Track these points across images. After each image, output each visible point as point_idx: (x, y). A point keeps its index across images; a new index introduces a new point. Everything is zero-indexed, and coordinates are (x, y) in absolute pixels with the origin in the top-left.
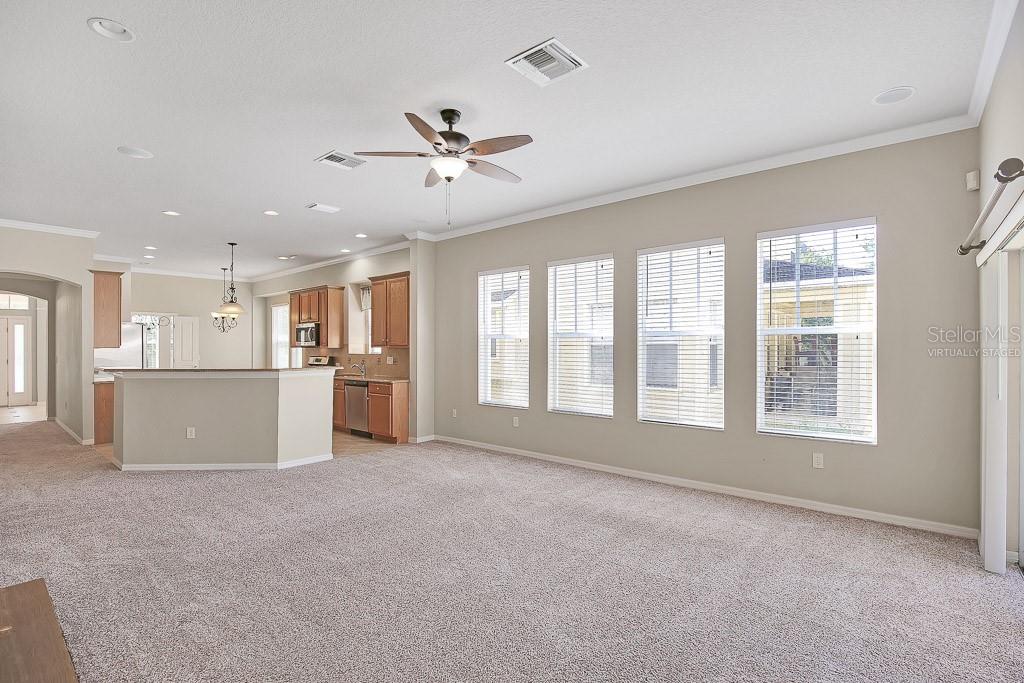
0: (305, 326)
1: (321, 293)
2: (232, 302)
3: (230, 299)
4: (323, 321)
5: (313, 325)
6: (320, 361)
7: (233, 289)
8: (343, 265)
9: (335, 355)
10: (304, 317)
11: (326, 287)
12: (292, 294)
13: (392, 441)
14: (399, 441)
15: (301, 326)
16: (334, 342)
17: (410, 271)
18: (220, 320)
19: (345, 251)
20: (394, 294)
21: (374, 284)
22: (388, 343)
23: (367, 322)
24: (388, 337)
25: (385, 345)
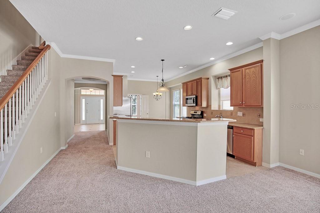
0: (191, 97)
1: (198, 82)
2: (163, 86)
3: (162, 85)
4: (199, 95)
5: (194, 96)
6: (196, 112)
7: (163, 80)
8: (208, 68)
9: (203, 110)
10: (189, 93)
11: (201, 78)
12: (183, 84)
13: (254, 164)
14: (257, 164)
15: (188, 97)
16: (204, 104)
17: (263, 59)
18: (156, 96)
19: (212, 59)
20: (249, 76)
21: (232, 72)
22: (244, 105)
23: (219, 94)
24: (243, 101)
25: (241, 106)
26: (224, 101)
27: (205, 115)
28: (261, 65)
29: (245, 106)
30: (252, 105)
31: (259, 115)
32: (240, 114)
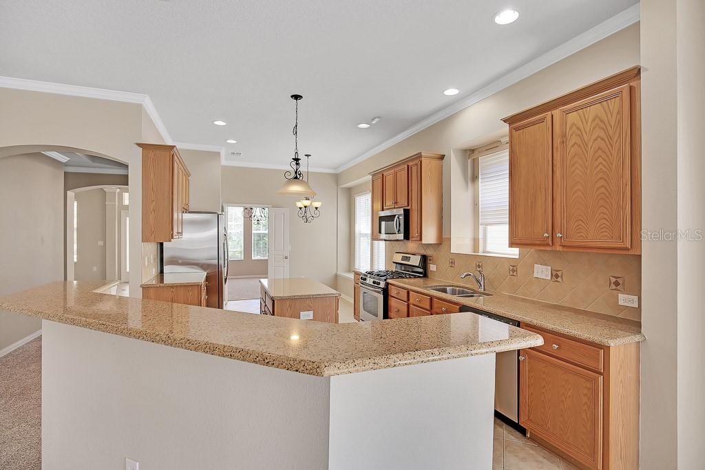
0: (390, 213)
1: (411, 169)
2: (296, 178)
3: (293, 175)
4: (414, 207)
5: (402, 211)
6: (408, 259)
7: (297, 160)
8: (441, 123)
9: (428, 252)
10: (389, 203)
11: (419, 156)
12: (374, 175)
15: (384, 213)
16: (430, 236)
17: (642, 64)
18: (303, 209)
19: (452, 92)
20: (581, 136)
21: (517, 129)
22: (558, 242)
23: (476, 204)
24: (557, 229)
25: (549, 245)
26: (489, 227)
27: (432, 267)
28: (631, 88)
29: (564, 246)
30: (593, 244)
31: (613, 280)
32: (542, 272)
